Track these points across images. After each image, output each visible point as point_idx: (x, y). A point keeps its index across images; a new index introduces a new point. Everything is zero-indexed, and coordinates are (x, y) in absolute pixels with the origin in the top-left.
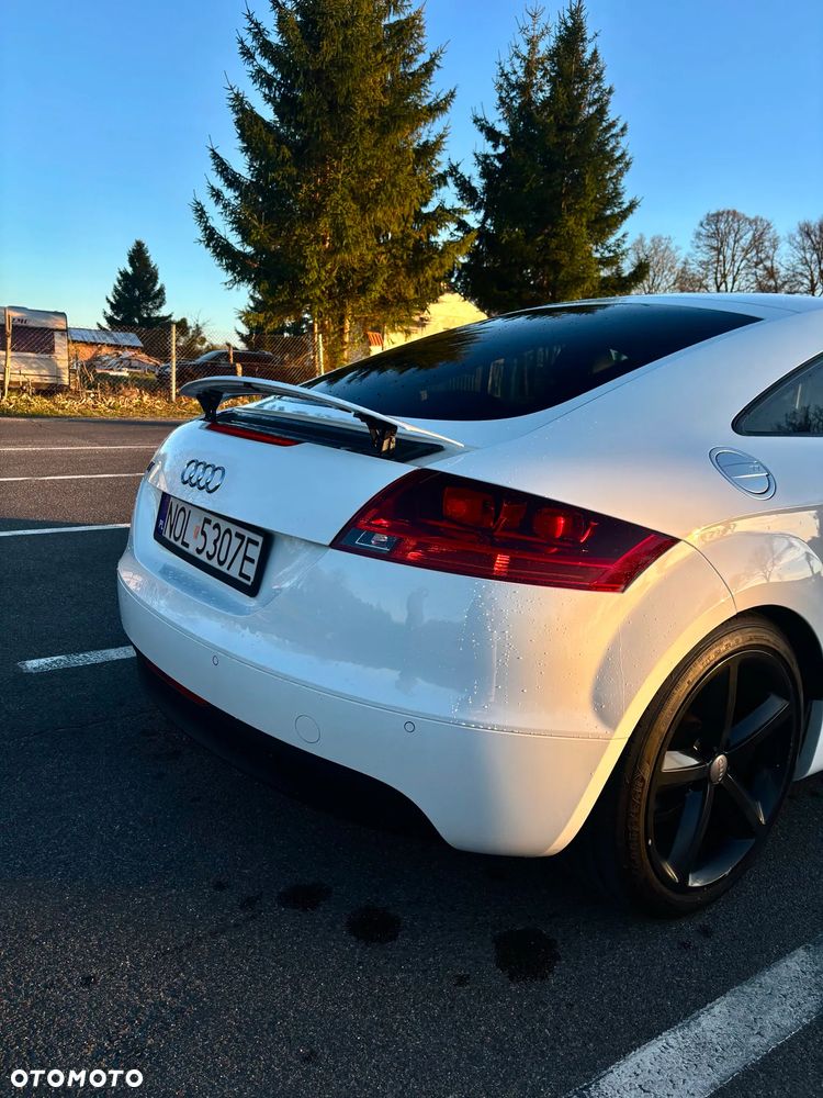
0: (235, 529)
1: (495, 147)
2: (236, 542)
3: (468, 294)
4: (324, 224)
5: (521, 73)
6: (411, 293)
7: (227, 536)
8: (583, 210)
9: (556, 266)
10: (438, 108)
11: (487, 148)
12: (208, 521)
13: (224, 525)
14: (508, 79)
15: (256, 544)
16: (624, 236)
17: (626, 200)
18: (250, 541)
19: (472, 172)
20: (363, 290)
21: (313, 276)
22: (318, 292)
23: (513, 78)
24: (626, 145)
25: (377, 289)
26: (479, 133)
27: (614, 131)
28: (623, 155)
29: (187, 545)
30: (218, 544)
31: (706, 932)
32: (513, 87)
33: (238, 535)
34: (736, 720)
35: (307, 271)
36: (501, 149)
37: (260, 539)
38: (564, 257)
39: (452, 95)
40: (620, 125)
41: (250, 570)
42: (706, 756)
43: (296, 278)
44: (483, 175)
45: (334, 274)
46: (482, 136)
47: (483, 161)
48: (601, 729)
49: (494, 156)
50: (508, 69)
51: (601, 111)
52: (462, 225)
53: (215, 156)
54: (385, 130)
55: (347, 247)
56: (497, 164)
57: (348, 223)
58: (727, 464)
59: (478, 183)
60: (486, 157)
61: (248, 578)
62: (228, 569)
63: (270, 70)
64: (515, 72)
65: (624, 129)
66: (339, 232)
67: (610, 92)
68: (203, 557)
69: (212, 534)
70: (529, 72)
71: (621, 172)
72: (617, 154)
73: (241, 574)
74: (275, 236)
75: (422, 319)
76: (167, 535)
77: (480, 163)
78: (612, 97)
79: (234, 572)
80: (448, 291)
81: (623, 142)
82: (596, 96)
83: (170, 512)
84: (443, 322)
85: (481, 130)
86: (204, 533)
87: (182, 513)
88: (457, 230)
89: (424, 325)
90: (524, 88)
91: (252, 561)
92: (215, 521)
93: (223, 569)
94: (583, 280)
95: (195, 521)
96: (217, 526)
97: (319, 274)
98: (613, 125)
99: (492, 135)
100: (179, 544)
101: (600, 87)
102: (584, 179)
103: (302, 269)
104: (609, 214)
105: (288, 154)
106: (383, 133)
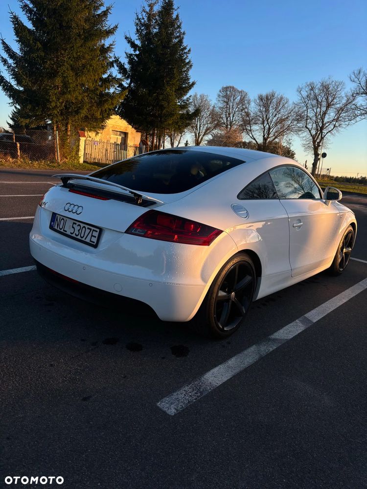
0: (87, 226)
1: (135, 51)
2: (88, 231)
3: (124, 116)
4: (58, 81)
5: (146, 19)
6: (98, 115)
7: (84, 229)
8: (173, 84)
9: (162, 107)
10: (110, 32)
11: (131, 51)
12: (76, 224)
13: (82, 225)
14: (140, 21)
15: (97, 231)
16: (190, 97)
17: (191, 81)
18: (93, 230)
19: (124, 61)
20: (77, 112)
21: (53, 104)
22: (56, 112)
23: (143, 21)
24: (190, 57)
25: (84, 112)
26: (128, 44)
27: (186, 51)
28: (189, 62)
29: (66, 231)
30: (80, 231)
31: (229, 343)
32: (142, 25)
33: (88, 228)
34: (237, 283)
35: (51, 102)
36: (137, 52)
37: (98, 230)
38: (165, 104)
39: (116, 27)
40: (188, 49)
41: (95, 240)
42: (229, 292)
43: (45, 105)
44: (129, 63)
45: (63, 104)
46: (129, 45)
47: (129, 56)
48: (203, 283)
49: (135, 55)
50: (140, 17)
51: (181, 42)
52: (121, 85)
53: (4, 43)
54: (86, 39)
55: (70, 92)
56: (136, 58)
57: (70, 81)
58: (236, 209)
59: (127, 66)
60: (131, 55)
61: (94, 242)
62: (85, 239)
63: (31, 6)
64: (143, 19)
65: (189, 51)
66: (66, 85)
67: (184, 34)
68: (74, 235)
69: (77, 228)
70: (149, 19)
71: (188, 70)
72: (187, 61)
73: (91, 241)
74: (34, 83)
75: (102, 125)
76: (56, 228)
77: (128, 57)
78: (184, 36)
79: (88, 240)
80: (114, 114)
81: (190, 56)
82: (178, 34)
83: (57, 220)
84: (112, 127)
85: (129, 43)
86: (73, 227)
87: (63, 220)
88: (118, 87)
89: (103, 129)
90: (147, 26)
91: (95, 237)
92: (78, 223)
93: (83, 239)
94: (173, 115)
95: (69, 223)
96: (79, 225)
97: (56, 103)
98: (185, 48)
99: (133, 45)
100: (62, 231)
101: (180, 31)
102: (173, 71)
103: (48, 101)
104: (184, 87)
105: (40, 46)
106: (85, 41)
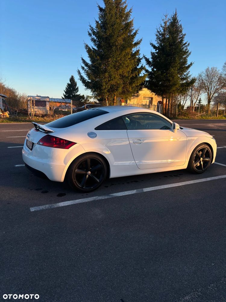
1: (156, 50)
3: (149, 88)
4: (107, 75)
5: (162, 31)
6: (130, 90)
8: (176, 66)
9: (169, 81)
10: (137, 44)
11: (154, 51)
14: (159, 33)
16: (189, 72)
17: (189, 63)
20: (117, 90)
21: (104, 87)
22: (106, 91)
23: (160, 32)
25: (120, 90)
26: (152, 47)
27: (186, 45)
28: (188, 51)
30: (30, 145)
32: (160, 35)
35: (103, 86)
36: (157, 51)
37: (33, 144)
38: (171, 79)
39: (141, 40)
40: (188, 43)
42: (86, 171)
43: (100, 87)
44: (152, 58)
45: (109, 86)
46: (152, 48)
47: (153, 54)
48: (65, 165)
49: (156, 53)
50: (159, 30)
51: (182, 40)
52: (147, 71)
53: (83, 59)
54: (122, 50)
55: (112, 80)
56: (156, 54)
57: (112, 74)
58: (90, 134)
59: (151, 60)
60: (154, 53)
62: (30, 148)
63: (95, 38)
64: (161, 31)
65: (189, 44)
66: (110, 76)
67: (185, 35)
70: (164, 30)
71: (188, 56)
72: (187, 51)
74: (96, 77)
75: (137, 95)
78: (185, 36)
80: (144, 87)
81: (188, 48)
82: (181, 36)
84: (143, 95)
85: (152, 46)
88: (145, 72)
89: (138, 96)
90: (163, 35)
94: (176, 85)
95: (29, 142)
97: (105, 87)
98: (186, 43)
99: (154, 47)
100: (27, 145)
101: (182, 34)
102: (176, 59)
103: (102, 85)
104: (183, 67)
105: (99, 58)
106: (122, 51)
